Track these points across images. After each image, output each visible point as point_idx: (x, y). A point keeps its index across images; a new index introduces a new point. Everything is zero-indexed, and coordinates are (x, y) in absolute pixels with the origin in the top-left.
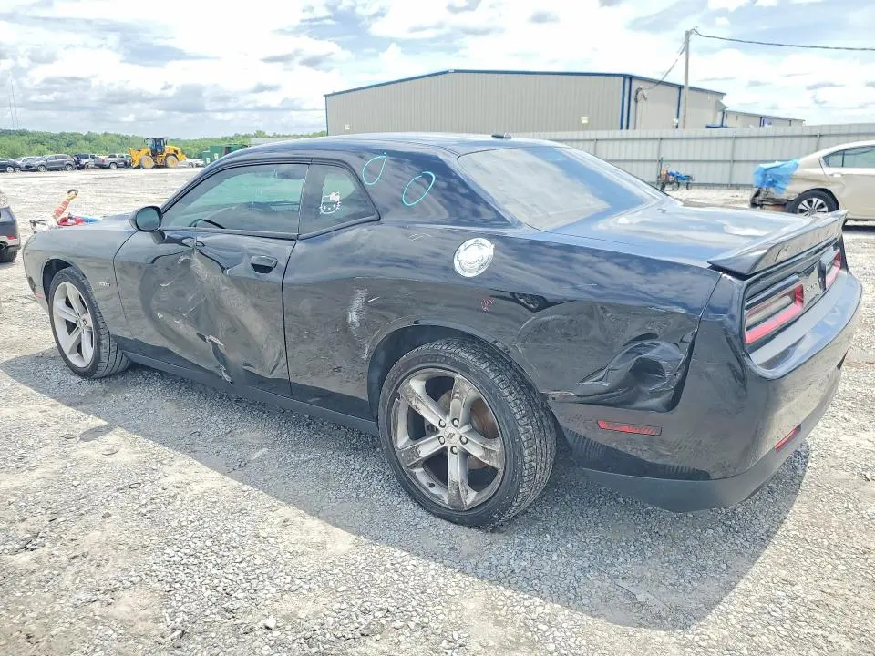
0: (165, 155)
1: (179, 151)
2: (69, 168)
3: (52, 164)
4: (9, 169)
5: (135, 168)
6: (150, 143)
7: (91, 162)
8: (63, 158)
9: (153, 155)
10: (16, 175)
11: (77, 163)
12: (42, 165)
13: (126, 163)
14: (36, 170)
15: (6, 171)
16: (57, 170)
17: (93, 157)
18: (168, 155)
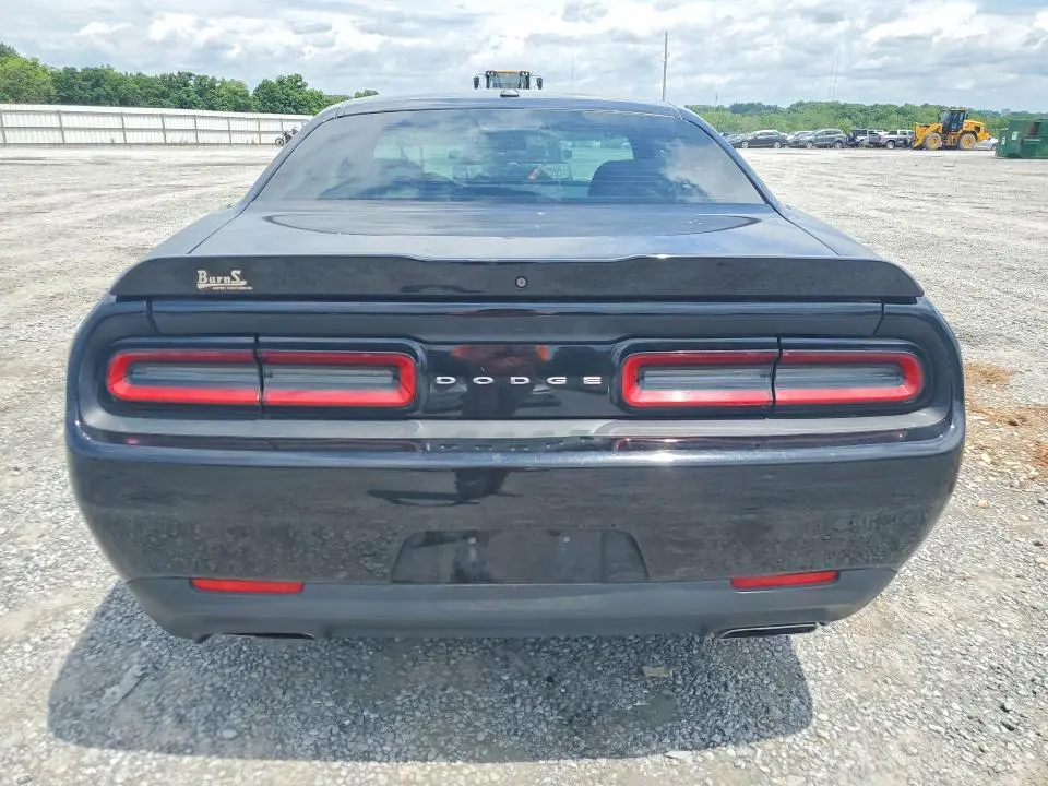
0: (960, 132)
1: (982, 128)
2: (838, 145)
3: (823, 140)
4: (777, 144)
5: (915, 149)
6: (945, 116)
7: (866, 139)
8: (835, 133)
9: (944, 132)
10: (782, 150)
11: (853, 139)
12: (810, 141)
13: (905, 141)
14: (803, 147)
15: (772, 147)
16: (825, 147)
17: (871, 133)
18: (965, 132)
